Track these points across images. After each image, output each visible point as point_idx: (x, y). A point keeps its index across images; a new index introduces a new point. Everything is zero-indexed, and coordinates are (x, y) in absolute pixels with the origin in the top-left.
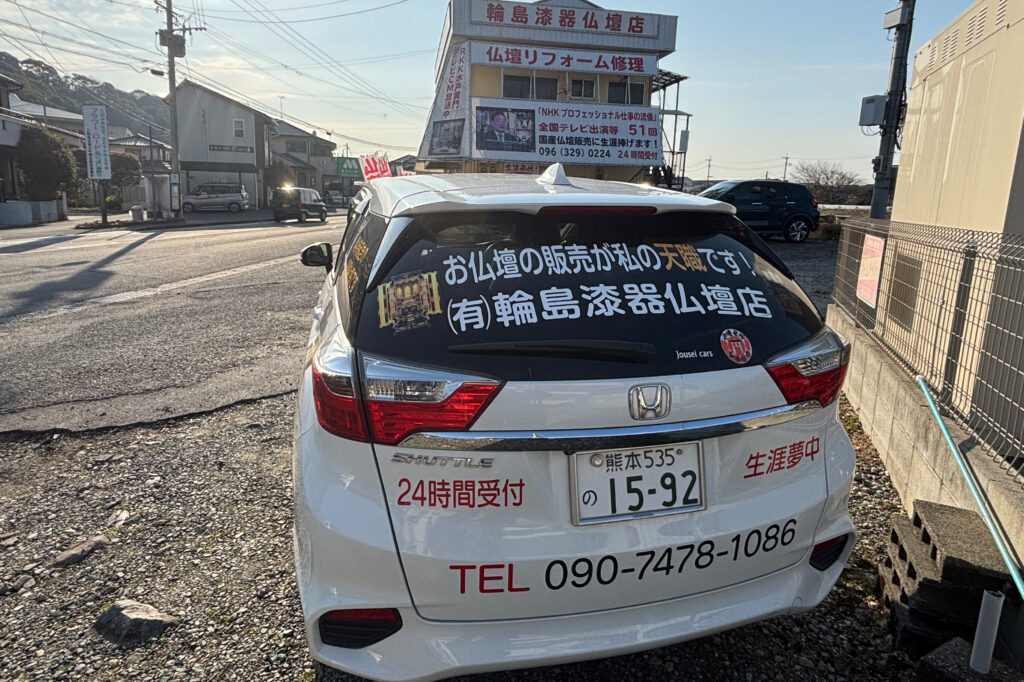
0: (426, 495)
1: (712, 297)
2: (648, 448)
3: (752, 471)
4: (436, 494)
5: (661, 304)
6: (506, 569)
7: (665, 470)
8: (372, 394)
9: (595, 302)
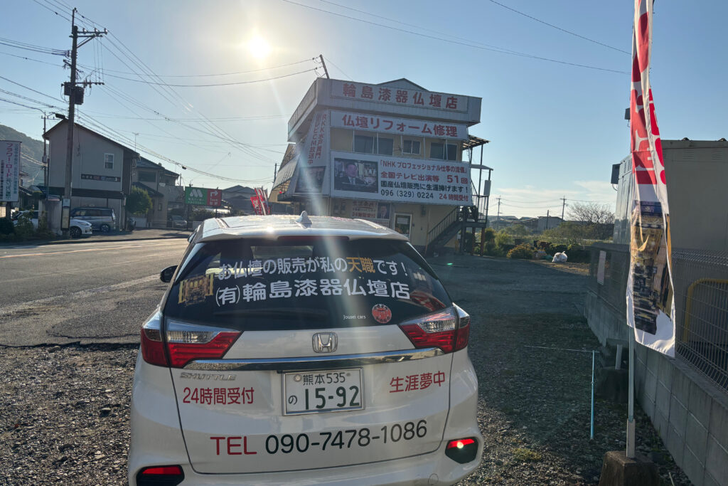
0: (199, 397)
1: (373, 287)
2: (329, 372)
3: (395, 388)
4: (204, 396)
5: (340, 290)
6: (243, 438)
7: (339, 385)
8: (169, 338)
9: (301, 289)
